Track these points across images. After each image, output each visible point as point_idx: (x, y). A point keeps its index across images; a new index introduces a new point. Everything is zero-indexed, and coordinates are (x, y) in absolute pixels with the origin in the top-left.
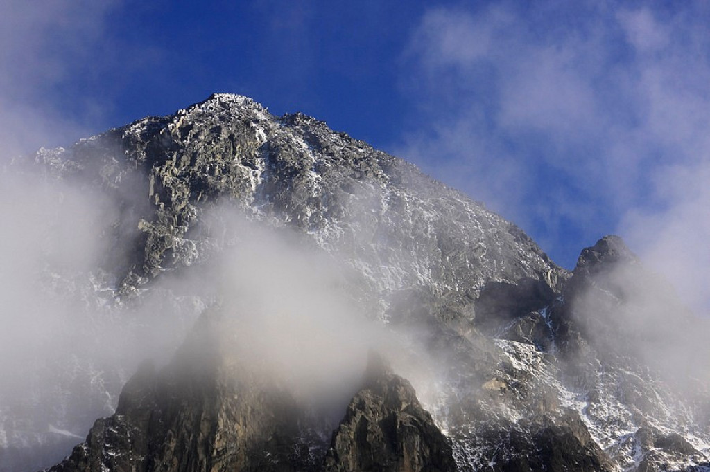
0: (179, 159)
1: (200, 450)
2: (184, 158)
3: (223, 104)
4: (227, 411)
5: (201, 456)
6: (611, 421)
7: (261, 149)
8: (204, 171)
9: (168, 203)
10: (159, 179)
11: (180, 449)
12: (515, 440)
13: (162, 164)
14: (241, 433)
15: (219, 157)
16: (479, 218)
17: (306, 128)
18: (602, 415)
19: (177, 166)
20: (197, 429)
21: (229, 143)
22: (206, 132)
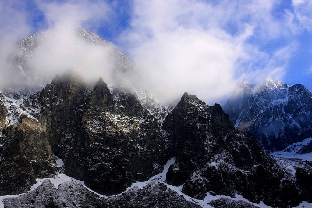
1: (66, 92)
4: (72, 85)
5: (67, 93)
6: (142, 95)
7: (84, 37)
11: (63, 92)
12: (124, 97)
14: (74, 90)
17: (93, 34)
18: (141, 94)
20: (66, 88)
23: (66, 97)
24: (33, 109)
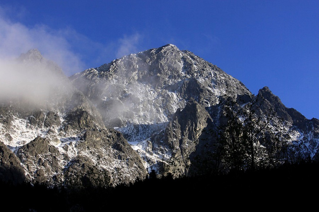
0: (164, 59)
1: (194, 130)
2: (165, 59)
3: (172, 47)
7: (182, 58)
8: (170, 63)
9: (164, 70)
10: (161, 64)
13: (161, 60)
15: (173, 59)
16: (233, 79)
17: (190, 54)
19: (164, 61)
21: (175, 57)
22: (170, 53)
23: (194, 137)
24: (161, 154)
